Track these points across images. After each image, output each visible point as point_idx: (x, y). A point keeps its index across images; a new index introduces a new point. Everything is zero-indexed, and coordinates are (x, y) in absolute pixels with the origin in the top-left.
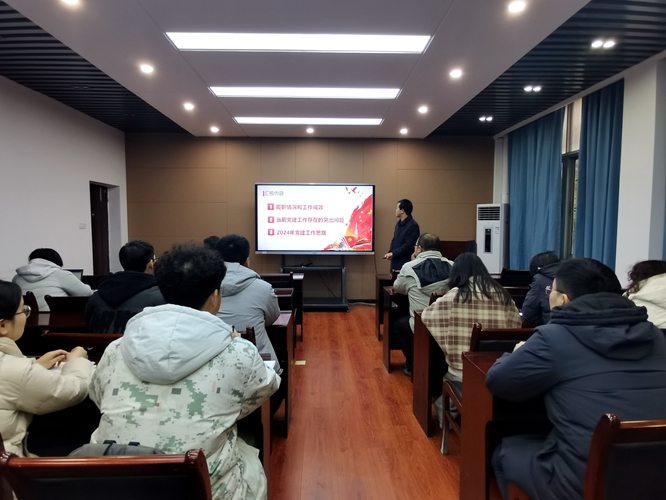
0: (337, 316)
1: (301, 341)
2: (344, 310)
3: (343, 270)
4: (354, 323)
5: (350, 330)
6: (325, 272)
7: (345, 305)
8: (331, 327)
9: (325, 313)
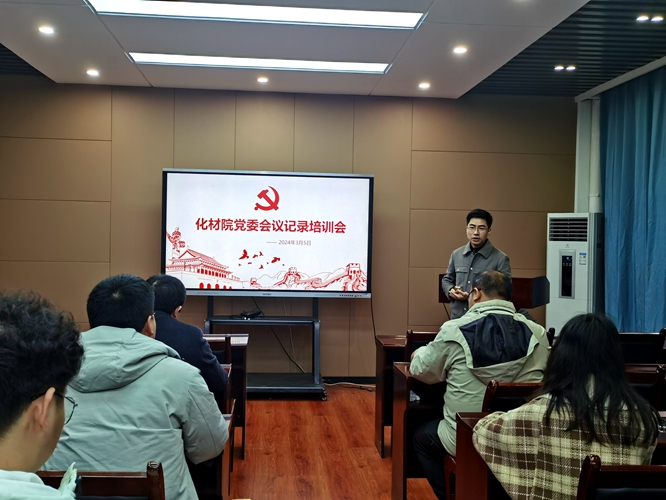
0: (305, 408)
1: (242, 458)
2: (316, 397)
3: (317, 325)
4: (336, 423)
5: (328, 436)
6: (284, 327)
7: (318, 387)
8: (296, 430)
9: (283, 403)
